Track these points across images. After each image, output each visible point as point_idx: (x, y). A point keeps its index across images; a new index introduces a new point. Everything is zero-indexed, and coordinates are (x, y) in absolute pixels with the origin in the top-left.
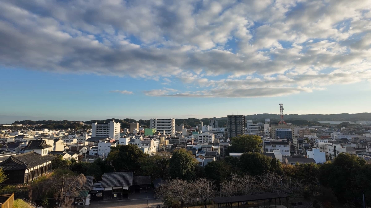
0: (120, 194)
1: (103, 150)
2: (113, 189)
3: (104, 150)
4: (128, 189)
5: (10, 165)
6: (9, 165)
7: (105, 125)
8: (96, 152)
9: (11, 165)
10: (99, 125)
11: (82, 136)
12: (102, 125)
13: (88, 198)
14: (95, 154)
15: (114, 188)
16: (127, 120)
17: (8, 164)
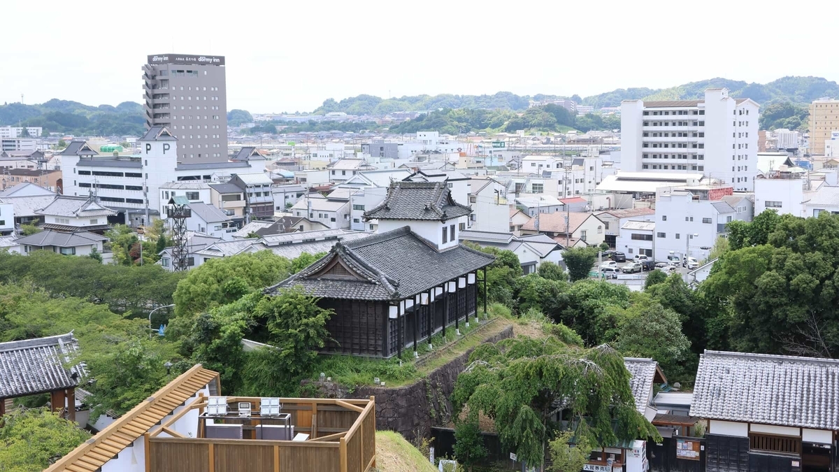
0: (790, 460)
1: (678, 236)
2: (749, 434)
3: (683, 237)
4: (832, 446)
5: (337, 280)
6: (332, 280)
7: (680, 113)
8: (646, 245)
9: (340, 280)
10: (655, 113)
11: (581, 165)
12: (667, 113)
13: (637, 455)
14: (641, 251)
15: (754, 429)
16: (787, 84)
17: (328, 276)
